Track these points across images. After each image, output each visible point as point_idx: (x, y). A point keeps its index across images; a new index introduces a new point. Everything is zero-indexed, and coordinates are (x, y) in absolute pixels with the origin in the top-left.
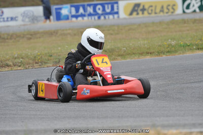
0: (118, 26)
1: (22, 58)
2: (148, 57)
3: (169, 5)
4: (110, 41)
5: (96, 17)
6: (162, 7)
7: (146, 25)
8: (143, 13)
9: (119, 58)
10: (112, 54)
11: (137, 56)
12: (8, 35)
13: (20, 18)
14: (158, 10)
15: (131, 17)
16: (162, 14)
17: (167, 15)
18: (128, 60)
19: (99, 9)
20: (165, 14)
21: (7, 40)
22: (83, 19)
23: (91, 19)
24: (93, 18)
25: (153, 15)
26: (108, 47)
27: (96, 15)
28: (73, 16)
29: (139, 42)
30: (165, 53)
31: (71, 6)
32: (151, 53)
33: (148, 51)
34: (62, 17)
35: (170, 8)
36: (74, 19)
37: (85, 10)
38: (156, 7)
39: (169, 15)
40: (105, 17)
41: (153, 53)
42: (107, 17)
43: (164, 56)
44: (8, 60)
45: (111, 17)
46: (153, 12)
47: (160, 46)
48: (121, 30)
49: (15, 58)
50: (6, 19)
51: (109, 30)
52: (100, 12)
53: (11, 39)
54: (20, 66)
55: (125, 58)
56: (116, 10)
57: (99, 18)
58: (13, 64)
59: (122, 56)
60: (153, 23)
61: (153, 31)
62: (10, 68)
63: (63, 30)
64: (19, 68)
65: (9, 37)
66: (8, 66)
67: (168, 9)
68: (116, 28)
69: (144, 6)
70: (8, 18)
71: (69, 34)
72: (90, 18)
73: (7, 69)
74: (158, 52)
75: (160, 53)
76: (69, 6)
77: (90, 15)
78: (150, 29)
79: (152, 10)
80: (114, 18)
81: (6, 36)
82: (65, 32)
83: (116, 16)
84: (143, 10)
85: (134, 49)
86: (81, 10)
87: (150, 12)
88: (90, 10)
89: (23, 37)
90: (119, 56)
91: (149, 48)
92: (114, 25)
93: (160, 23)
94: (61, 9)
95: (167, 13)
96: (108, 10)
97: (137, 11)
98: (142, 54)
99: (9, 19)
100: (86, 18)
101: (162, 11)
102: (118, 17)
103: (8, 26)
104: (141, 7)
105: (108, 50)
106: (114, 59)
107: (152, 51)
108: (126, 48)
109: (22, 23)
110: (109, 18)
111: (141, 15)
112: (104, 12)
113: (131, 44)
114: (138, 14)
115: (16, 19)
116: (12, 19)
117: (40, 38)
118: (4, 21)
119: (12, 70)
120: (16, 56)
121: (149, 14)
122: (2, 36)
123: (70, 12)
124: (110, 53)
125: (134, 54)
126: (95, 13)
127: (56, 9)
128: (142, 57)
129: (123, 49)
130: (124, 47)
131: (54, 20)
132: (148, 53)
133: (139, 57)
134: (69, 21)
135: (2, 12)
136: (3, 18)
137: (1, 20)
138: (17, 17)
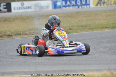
0: (89, 12)
1: (34, 30)
2: (106, 30)
4: (84, 21)
5: (77, 7)
6: (115, 1)
7: (105, 12)
8: (104, 5)
9: (90, 30)
11: (100, 29)
13: (33, 7)
14: (112, 3)
15: (97, 7)
18: (95, 31)
19: (79, 2)
21: (26, 20)
22: (69, 8)
23: (74, 8)
24: (75, 7)
25: (110, 6)
26: (84, 24)
28: (64, 6)
29: (101, 21)
31: (63, 0)
32: (108, 28)
33: (106, 26)
34: (57, 7)
36: (64, 8)
37: (70, 3)
38: (111, 1)
40: (82, 7)
41: (110, 27)
42: (83, 7)
44: (26, 31)
45: (85, 7)
47: (113, 23)
48: (91, 14)
49: (30, 30)
50: (25, 8)
51: (84, 14)
52: (79, 4)
53: (28, 19)
54: (33, 35)
55: (93, 31)
56: (88, 3)
57: (78, 7)
58: (29, 33)
59: (92, 29)
60: (110, 11)
62: (27, 36)
64: (33, 36)
66: (26, 34)
69: (104, 1)
70: (26, 7)
72: (73, 7)
73: (25, 36)
74: (112, 27)
75: (113, 28)
77: (73, 5)
78: (108, 14)
79: (109, 3)
80: (87, 7)
81: (25, 18)
83: (88, 6)
84: (104, 3)
85: (98, 25)
86: (68, 3)
87: (108, 4)
88: (73, 3)
89: (35, 18)
90: (90, 29)
91: (107, 25)
92: (86, 12)
93: (114, 10)
94: (56, 2)
96: (84, 3)
97: (100, 3)
98: (103, 28)
99: (27, 8)
100: (71, 7)
101: (115, 3)
102: (90, 7)
103: (26, 12)
106: (87, 31)
107: (108, 26)
108: (94, 25)
109: (35, 10)
110: (84, 7)
111: (102, 6)
112: (81, 4)
113: (97, 22)
114: (101, 5)
116: (29, 8)
117: (44, 18)
118: (24, 9)
119: (28, 37)
120: (31, 29)
121: (107, 5)
122: (23, 17)
123: (62, 4)
124: (85, 27)
125: (98, 28)
126: (76, 5)
127: (54, 2)
128: (103, 30)
129: (92, 25)
130: (93, 24)
131: (52, 8)
132: (106, 28)
133: (101, 30)
134: (61, 9)
135: (23, 4)
136: (24, 7)
137: (23, 8)
138: (31, 7)
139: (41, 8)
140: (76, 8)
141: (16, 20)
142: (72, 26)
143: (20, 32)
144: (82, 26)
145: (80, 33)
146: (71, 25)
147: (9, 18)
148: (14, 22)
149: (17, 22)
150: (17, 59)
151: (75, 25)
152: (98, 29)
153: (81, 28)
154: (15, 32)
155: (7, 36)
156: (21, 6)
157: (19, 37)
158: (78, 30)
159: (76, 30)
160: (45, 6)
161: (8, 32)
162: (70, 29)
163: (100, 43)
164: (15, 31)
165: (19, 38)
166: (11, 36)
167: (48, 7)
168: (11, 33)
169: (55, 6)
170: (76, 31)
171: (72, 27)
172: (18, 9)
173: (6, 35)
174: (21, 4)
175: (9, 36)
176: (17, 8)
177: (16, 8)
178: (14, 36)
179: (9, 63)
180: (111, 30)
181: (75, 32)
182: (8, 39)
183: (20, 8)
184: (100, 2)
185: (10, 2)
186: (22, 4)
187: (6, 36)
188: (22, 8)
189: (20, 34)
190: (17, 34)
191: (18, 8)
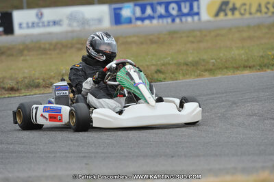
0: (200, 31)
2: (246, 73)
3: (268, 3)
4: (191, 51)
5: (169, 20)
6: (260, 5)
7: (239, 29)
8: (233, 14)
9: (207, 73)
10: (197, 69)
11: (232, 71)
12: (51, 44)
13: (66, 22)
14: (254, 9)
15: (218, 18)
16: (259, 14)
17: (266, 16)
18: (220, 76)
19: (173, 9)
20: (264, 15)
21: (49, 52)
22: (151, 22)
23: (163, 22)
24: (165, 20)
25: (247, 16)
26: (190, 59)
27: (168, 17)
28: (137, 19)
29: (233, 52)
30: (271, 67)
31: (135, 5)
32: (250, 67)
33: (246, 64)
34: (123, 20)
35: (270, 6)
36: (139, 23)
37: (154, 10)
39: (270, 17)
40: (181, 20)
41: (254, 66)
42: (184, 19)
43: (269, 71)
44: (51, 77)
45: (189, 19)
46: (247, 12)
47: (262, 57)
48: (205, 36)
49: (63, 75)
50: (46, 24)
51: (188, 37)
52: (174, 12)
53: (54, 49)
55: (214, 75)
56: (195, 10)
57: (173, 20)
59: (211, 71)
60: (249, 27)
61: (250, 38)
63: (126, 38)
65: (52, 47)
67: (268, 8)
68: (198, 34)
70: (49, 22)
71: (134, 42)
72: (161, 21)
73: (51, 90)
74: (260, 66)
75: (263, 67)
76: (131, 4)
77: (161, 17)
78: (245, 35)
79: (245, 10)
80: (193, 19)
81: (47, 46)
82: (129, 40)
83: (196, 18)
84: (234, 9)
85: (226, 62)
86: (149, 11)
87: (243, 12)
88: (161, 10)
89: (71, 47)
90: (206, 70)
91: (248, 60)
92: (193, 31)
93: (259, 26)
94: (120, 9)
95: (266, 13)
96: (185, 10)
97: (224, 11)
98: (237, 68)
99: (51, 24)
100: (155, 22)
101: (259, 10)
102: (199, 19)
103: (50, 34)
104: (231, 6)
105: (190, 62)
106: (200, 75)
107: (251, 63)
108: (216, 61)
109: (69, 29)
110: (186, 20)
111: (230, 16)
112: (180, 13)
113: (222, 55)
114: (226, 15)
115: (61, 23)
116: (55, 23)
118: (44, 26)
120: (64, 72)
121: (241, 14)
122: (43, 46)
123: (134, 13)
124: (194, 67)
125: (226, 68)
126: (168, 14)
127: (115, 9)
128: (239, 72)
129: (212, 61)
130: (212, 59)
131: (111, 24)
132: (245, 67)
133: (234, 72)
134: (132, 25)
135: (42, 14)
136: (43, 23)
137: (41, 24)
138: (60, 21)
139: (83, 23)
140: (167, 22)
141: (26, 52)
142: (163, 65)
143: (37, 81)
144: (187, 65)
145: (184, 81)
146: (159, 63)
147: (9, 49)
148: (22, 58)
149: (28, 58)
150: (35, 145)
151: (171, 62)
152: (225, 70)
153: (185, 67)
154: (26, 81)
155: (6, 90)
156: (36, 20)
157: (36, 91)
158: (179, 73)
159: (173, 73)
160: (93, 20)
161: (10, 82)
162: (158, 71)
163: (234, 103)
164: (26, 78)
165: (35, 94)
166: (18, 90)
167: (100, 21)
168: (17, 83)
169: (117, 19)
170: (173, 76)
171: (163, 67)
172: (28, 27)
173: (4, 88)
174: (37, 15)
175: (12, 89)
176: (27, 24)
177: (24, 25)
178: (23, 91)
179: (14, 155)
180: (259, 73)
181: (172, 79)
182: (8, 97)
183: (33, 23)
184: (224, 7)
185: (9, 11)
186: (40, 14)
187: (3, 91)
188: (38, 23)
189: (38, 86)
190: (31, 86)
191: (30, 25)
